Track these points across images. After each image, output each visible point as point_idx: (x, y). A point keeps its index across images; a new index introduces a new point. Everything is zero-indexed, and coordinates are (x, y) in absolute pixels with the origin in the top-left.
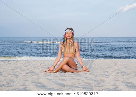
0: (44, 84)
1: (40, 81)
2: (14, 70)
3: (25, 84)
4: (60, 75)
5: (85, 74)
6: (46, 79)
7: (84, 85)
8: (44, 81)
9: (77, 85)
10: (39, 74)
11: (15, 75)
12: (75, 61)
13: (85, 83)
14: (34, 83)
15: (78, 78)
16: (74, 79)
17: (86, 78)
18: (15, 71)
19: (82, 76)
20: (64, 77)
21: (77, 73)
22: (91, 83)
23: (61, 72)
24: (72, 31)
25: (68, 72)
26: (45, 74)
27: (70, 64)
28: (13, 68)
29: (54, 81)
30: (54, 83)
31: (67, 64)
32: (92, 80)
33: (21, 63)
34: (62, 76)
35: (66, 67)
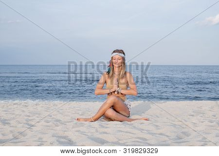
0: (72, 140)
1: (66, 134)
2: (29, 116)
3: (41, 139)
4: (100, 125)
5: (142, 123)
6: (77, 131)
7: (134, 142)
8: (72, 135)
9: (125, 141)
10: (67, 124)
11: (28, 125)
12: (127, 103)
13: (138, 138)
14: (55, 138)
15: (129, 130)
16: (122, 131)
17: (142, 130)
18: (30, 118)
19: (135, 127)
20: (107, 128)
21: (129, 123)
22: (148, 139)
23: (103, 120)
24: (123, 55)
25: (115, 120)
26: (76, 124)
27: (118, 107)
28: (28, 114)
29: (88, 134)
30: (88, 138)
31: (113, 107)
32: (150, 133)
33: (42, 107)
34: (103, 127)
35: (111, 113)
